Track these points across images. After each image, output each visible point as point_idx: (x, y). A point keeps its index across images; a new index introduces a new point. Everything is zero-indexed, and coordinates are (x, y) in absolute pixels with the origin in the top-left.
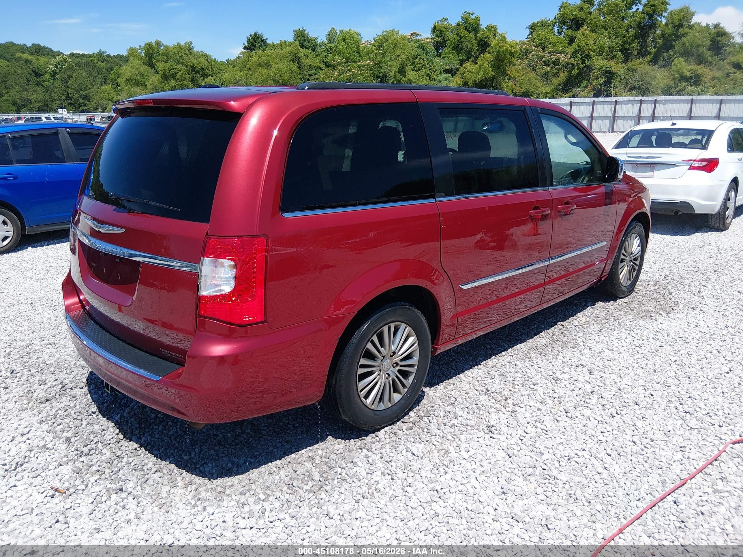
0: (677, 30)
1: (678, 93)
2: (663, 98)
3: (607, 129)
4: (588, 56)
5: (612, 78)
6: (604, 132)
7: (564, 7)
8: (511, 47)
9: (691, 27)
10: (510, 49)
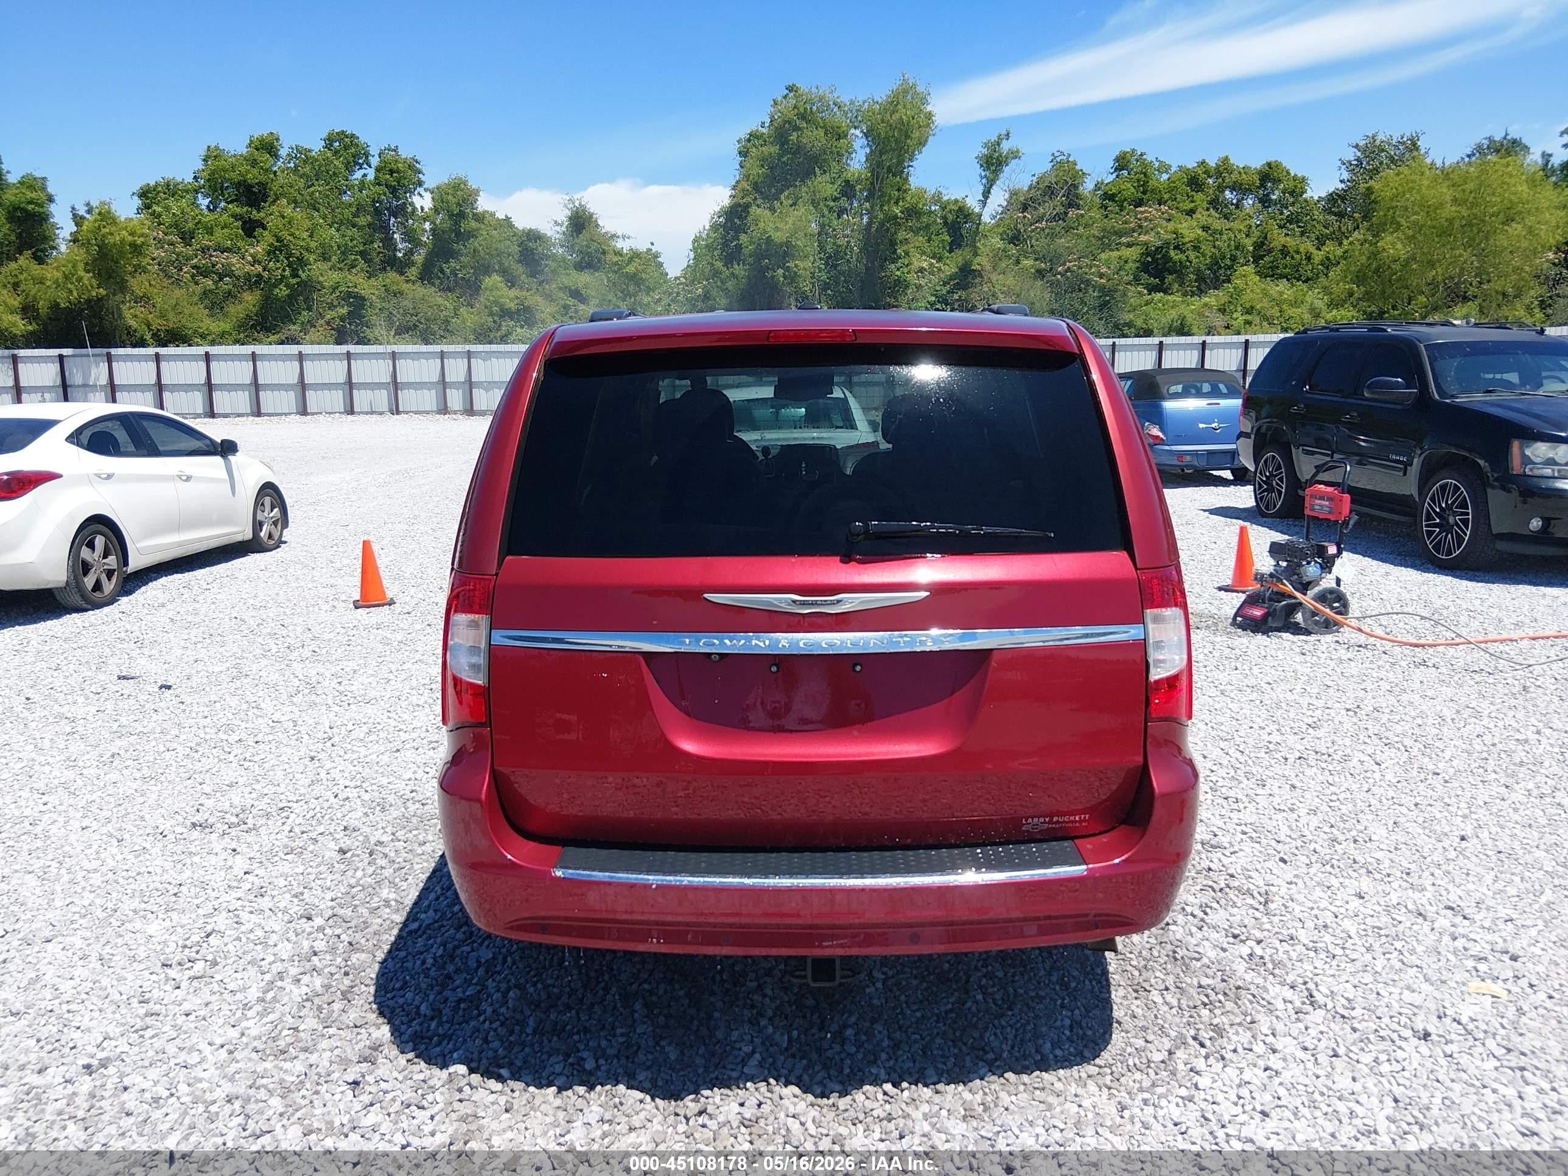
0: (457, 223)
1: (503, 340)
2: (480, 348)
3: (385, 408)
4: (302, 262)
5: (362, 306)
6: (381, 413)
7: (212, 155)
8: (132, 234)
9: (480, 218)
10: (130, 238)
